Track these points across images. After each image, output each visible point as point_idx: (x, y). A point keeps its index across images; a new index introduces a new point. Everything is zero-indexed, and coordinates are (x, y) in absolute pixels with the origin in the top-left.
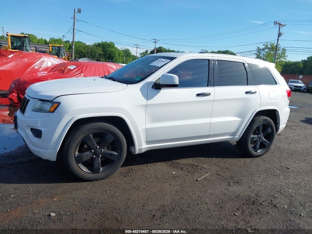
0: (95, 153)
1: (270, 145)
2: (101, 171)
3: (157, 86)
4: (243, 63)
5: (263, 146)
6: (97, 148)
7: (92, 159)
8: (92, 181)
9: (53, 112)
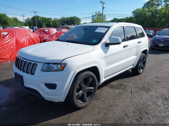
0: (84, 91)
1: (144, 67)
2: (87, 101)
3: (107, 45)
4: (134, 27)
5: (142, 68)
6: (85, 87)
7: (83, 95)
8: (84, 108)
9: (62, 70)
